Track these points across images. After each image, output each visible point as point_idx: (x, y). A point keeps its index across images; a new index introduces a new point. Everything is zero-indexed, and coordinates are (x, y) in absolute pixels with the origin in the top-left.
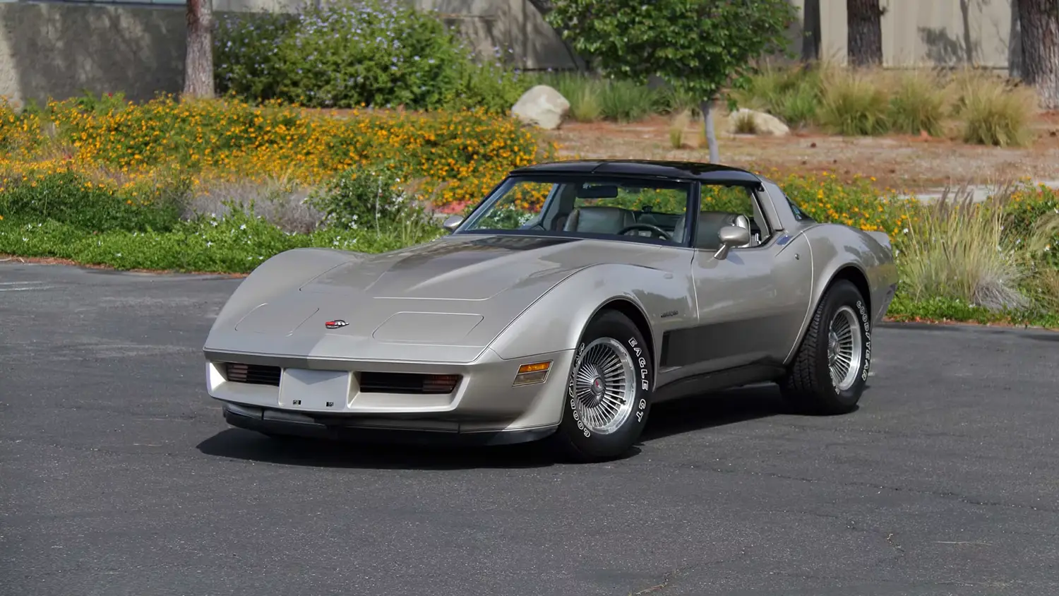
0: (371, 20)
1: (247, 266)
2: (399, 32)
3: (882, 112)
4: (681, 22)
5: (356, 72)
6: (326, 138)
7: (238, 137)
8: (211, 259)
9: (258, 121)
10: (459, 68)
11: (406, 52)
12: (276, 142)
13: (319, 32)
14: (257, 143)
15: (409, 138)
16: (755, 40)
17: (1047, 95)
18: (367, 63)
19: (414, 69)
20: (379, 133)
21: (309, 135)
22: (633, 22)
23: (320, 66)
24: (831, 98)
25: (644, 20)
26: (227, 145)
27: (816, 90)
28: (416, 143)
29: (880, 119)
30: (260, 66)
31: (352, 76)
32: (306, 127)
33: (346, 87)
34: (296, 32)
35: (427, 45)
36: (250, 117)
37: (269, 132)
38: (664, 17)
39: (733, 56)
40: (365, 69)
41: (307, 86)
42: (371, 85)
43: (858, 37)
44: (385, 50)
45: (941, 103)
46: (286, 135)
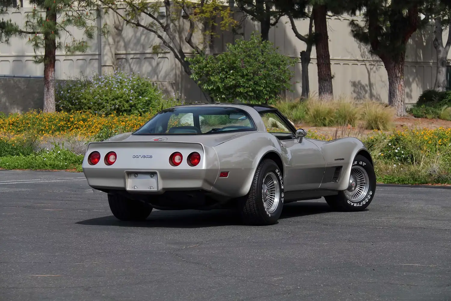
0: (122, 82)
1: (60, 167)
2: (133, 87)
3: (332, 117)
4: (246, 77)
5: (115, 103)
6: (99, 126)
7: (63, 126)
8: (45, 164)
9: (72, 120)
10: (158, 101)
11: (136, 95)
12: (79, 128)
13: (100, 87)
14: (71, 129)
15: (134, 125)
16: (277, 84)
17: (400, 111)
18: (120, 99)
19: (139, 102)
20: (122, 123)
21: (93, 125)
22: (226, 77)
23: (100, 101)
24: (311, 112)
25: (231, 77)
26: (59, 130)
27: (306, 108)
28: (137, 127)
29: (332, 120)
30: (75, 101)
31: (113, 105)
32: (91, 121)
33: (111, 109)
34: (90, 87)
35: (145, 92)
36: (68, 118)
37: (76, 124)
38: (239, 75)
39: (267, 91)
40: (119, 102)
41: (94, 109)
42: (122, 108)
43: (323, 87)
44: (127, 94)
45: (356, 113)
46: (83, 125)
